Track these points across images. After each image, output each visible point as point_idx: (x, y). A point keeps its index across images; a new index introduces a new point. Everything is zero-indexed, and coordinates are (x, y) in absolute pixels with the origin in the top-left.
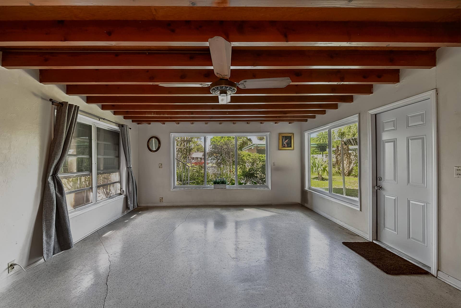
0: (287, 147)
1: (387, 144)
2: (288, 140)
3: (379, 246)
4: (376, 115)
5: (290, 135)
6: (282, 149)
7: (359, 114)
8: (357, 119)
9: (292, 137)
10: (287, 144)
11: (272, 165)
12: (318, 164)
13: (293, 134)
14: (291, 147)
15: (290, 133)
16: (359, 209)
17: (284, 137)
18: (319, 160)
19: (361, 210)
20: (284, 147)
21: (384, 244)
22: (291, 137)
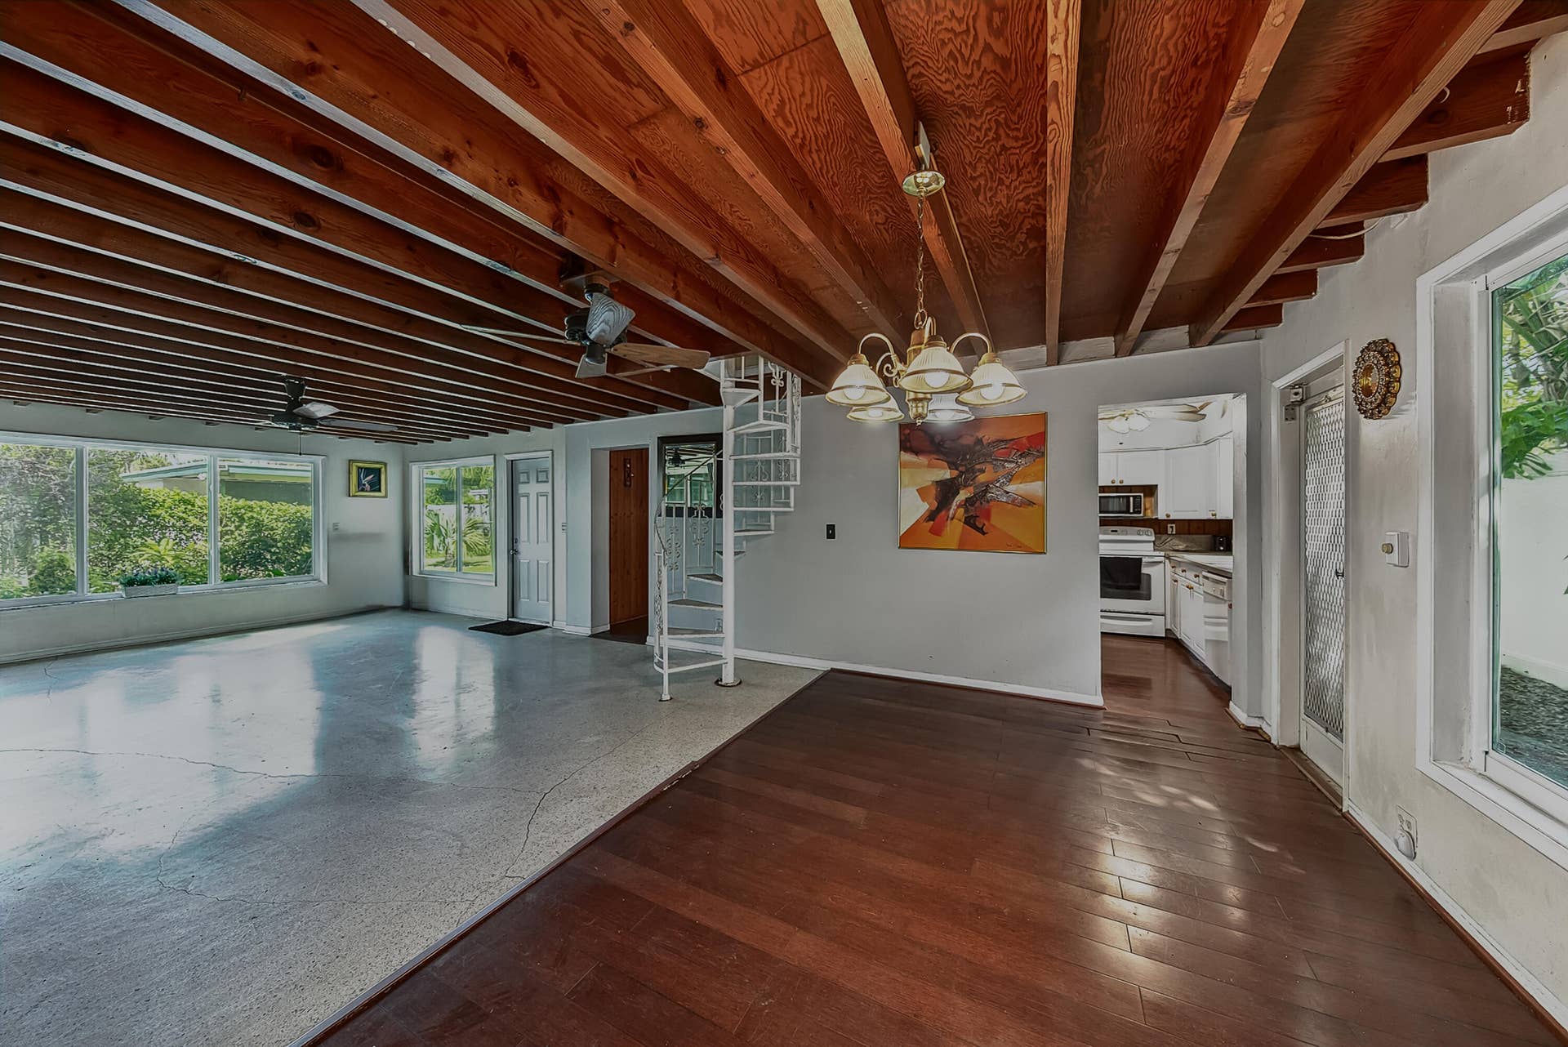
0: (371, 491)
1: (522, 498)
2: (372, 476)
3: (518, 623)
4: (512, 461)
5: (378, 466)
6: (357, 494)
7: (495, 455)
8: (492, 461)
9: (383, 470)
10: (371, 483)
11: (331, 526)
12: (445, 527)
13: (385, 465)
14: (380, 490)
15: (378, 463)
16: (494, 584)
17: (362, 469)
18: (447, 518)
19: (496, 585)
20: (363, 490)
21: (520, 618)
22: (380, 470)
